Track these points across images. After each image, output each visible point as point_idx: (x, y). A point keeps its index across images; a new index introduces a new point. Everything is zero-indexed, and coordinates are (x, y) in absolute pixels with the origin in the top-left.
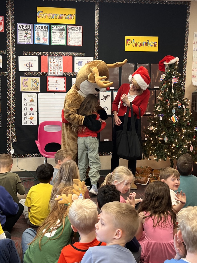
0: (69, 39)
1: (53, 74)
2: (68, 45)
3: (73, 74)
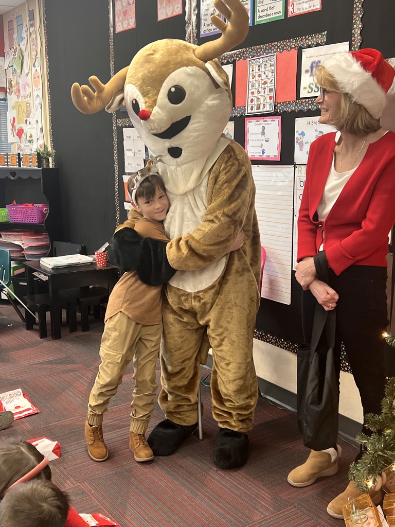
1: (256, 111)
2: (290, 14)
3: (296, 107)
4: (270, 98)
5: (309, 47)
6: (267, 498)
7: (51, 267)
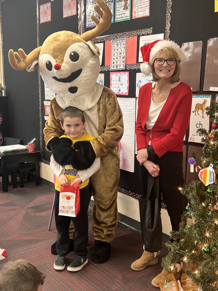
0: (134, 8)
1: (116, 68)
2: (133, 18)
3: (137, 67)
4: (123, 62)
5: (143, 35)
6: (120, 278)
7: (2, 152)
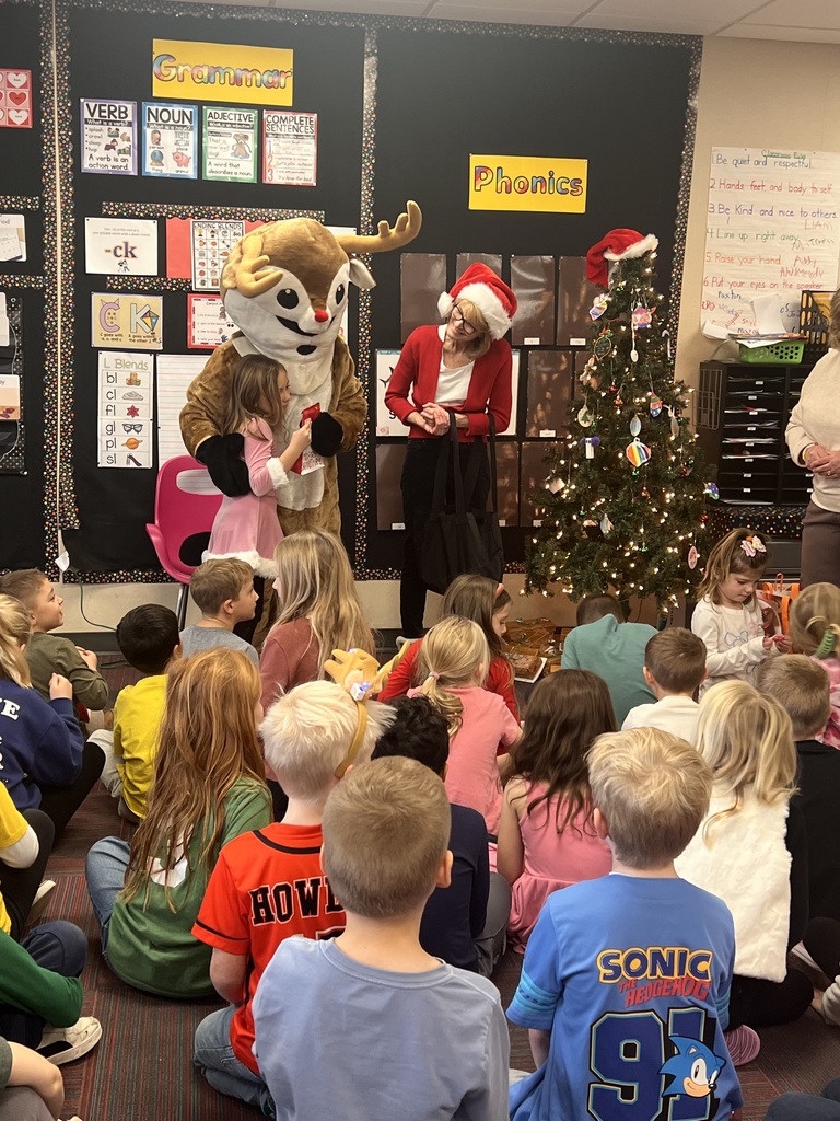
0: (268, 160)
1: (209, 287)
2: (266, 181)
